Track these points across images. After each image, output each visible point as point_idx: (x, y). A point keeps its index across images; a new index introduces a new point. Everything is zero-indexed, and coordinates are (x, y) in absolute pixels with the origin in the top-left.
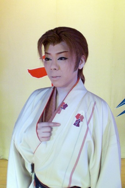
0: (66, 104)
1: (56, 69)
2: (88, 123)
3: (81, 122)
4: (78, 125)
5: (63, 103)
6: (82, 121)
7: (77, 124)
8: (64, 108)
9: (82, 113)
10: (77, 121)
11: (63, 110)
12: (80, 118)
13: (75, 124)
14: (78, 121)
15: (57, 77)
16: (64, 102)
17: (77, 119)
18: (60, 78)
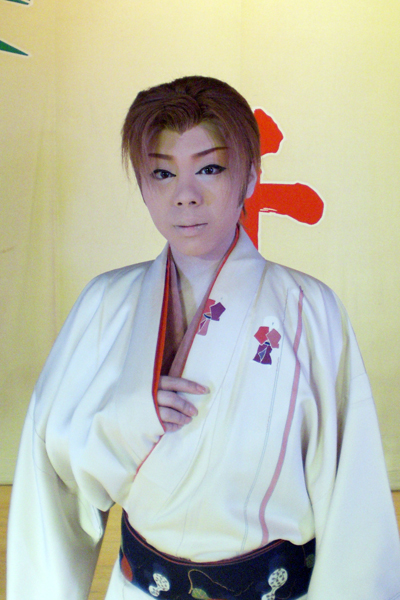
0: (219, 304)
1: (194, 203)
2: (295, 350)
3: (274, 350)
4: (267, 360)
5: (207, 301)
6: (277, 346)
7: (264, 357)
8: (216, 317)
9: (272, 323)
10: (260, 348)
11: (212, 323)
12: (270, 337)
13: (257, 359)
14: (264, 347)
15: (197, 225)
16: (211, 297)
17: (261, 341)
18: (207, 226)
